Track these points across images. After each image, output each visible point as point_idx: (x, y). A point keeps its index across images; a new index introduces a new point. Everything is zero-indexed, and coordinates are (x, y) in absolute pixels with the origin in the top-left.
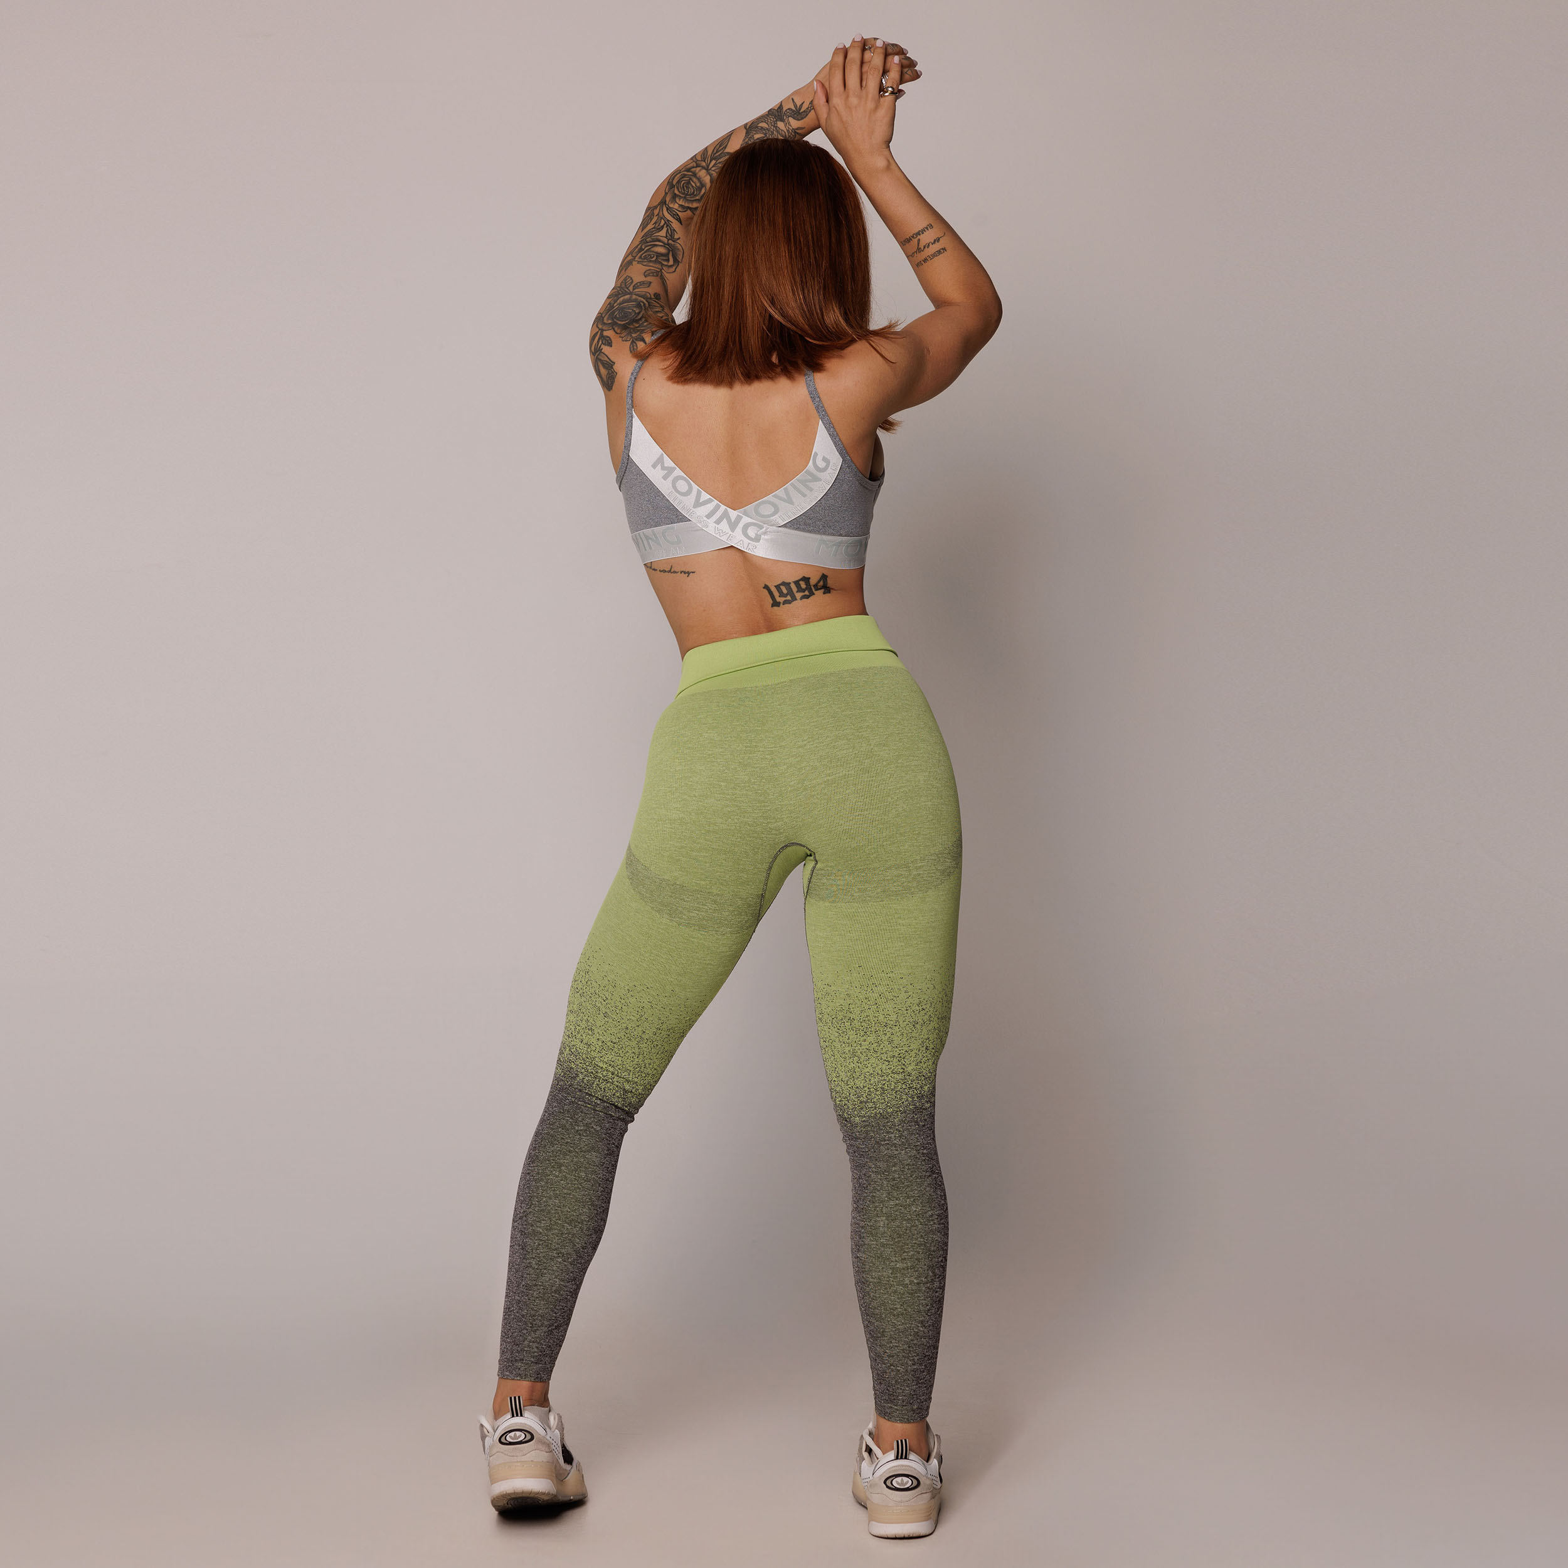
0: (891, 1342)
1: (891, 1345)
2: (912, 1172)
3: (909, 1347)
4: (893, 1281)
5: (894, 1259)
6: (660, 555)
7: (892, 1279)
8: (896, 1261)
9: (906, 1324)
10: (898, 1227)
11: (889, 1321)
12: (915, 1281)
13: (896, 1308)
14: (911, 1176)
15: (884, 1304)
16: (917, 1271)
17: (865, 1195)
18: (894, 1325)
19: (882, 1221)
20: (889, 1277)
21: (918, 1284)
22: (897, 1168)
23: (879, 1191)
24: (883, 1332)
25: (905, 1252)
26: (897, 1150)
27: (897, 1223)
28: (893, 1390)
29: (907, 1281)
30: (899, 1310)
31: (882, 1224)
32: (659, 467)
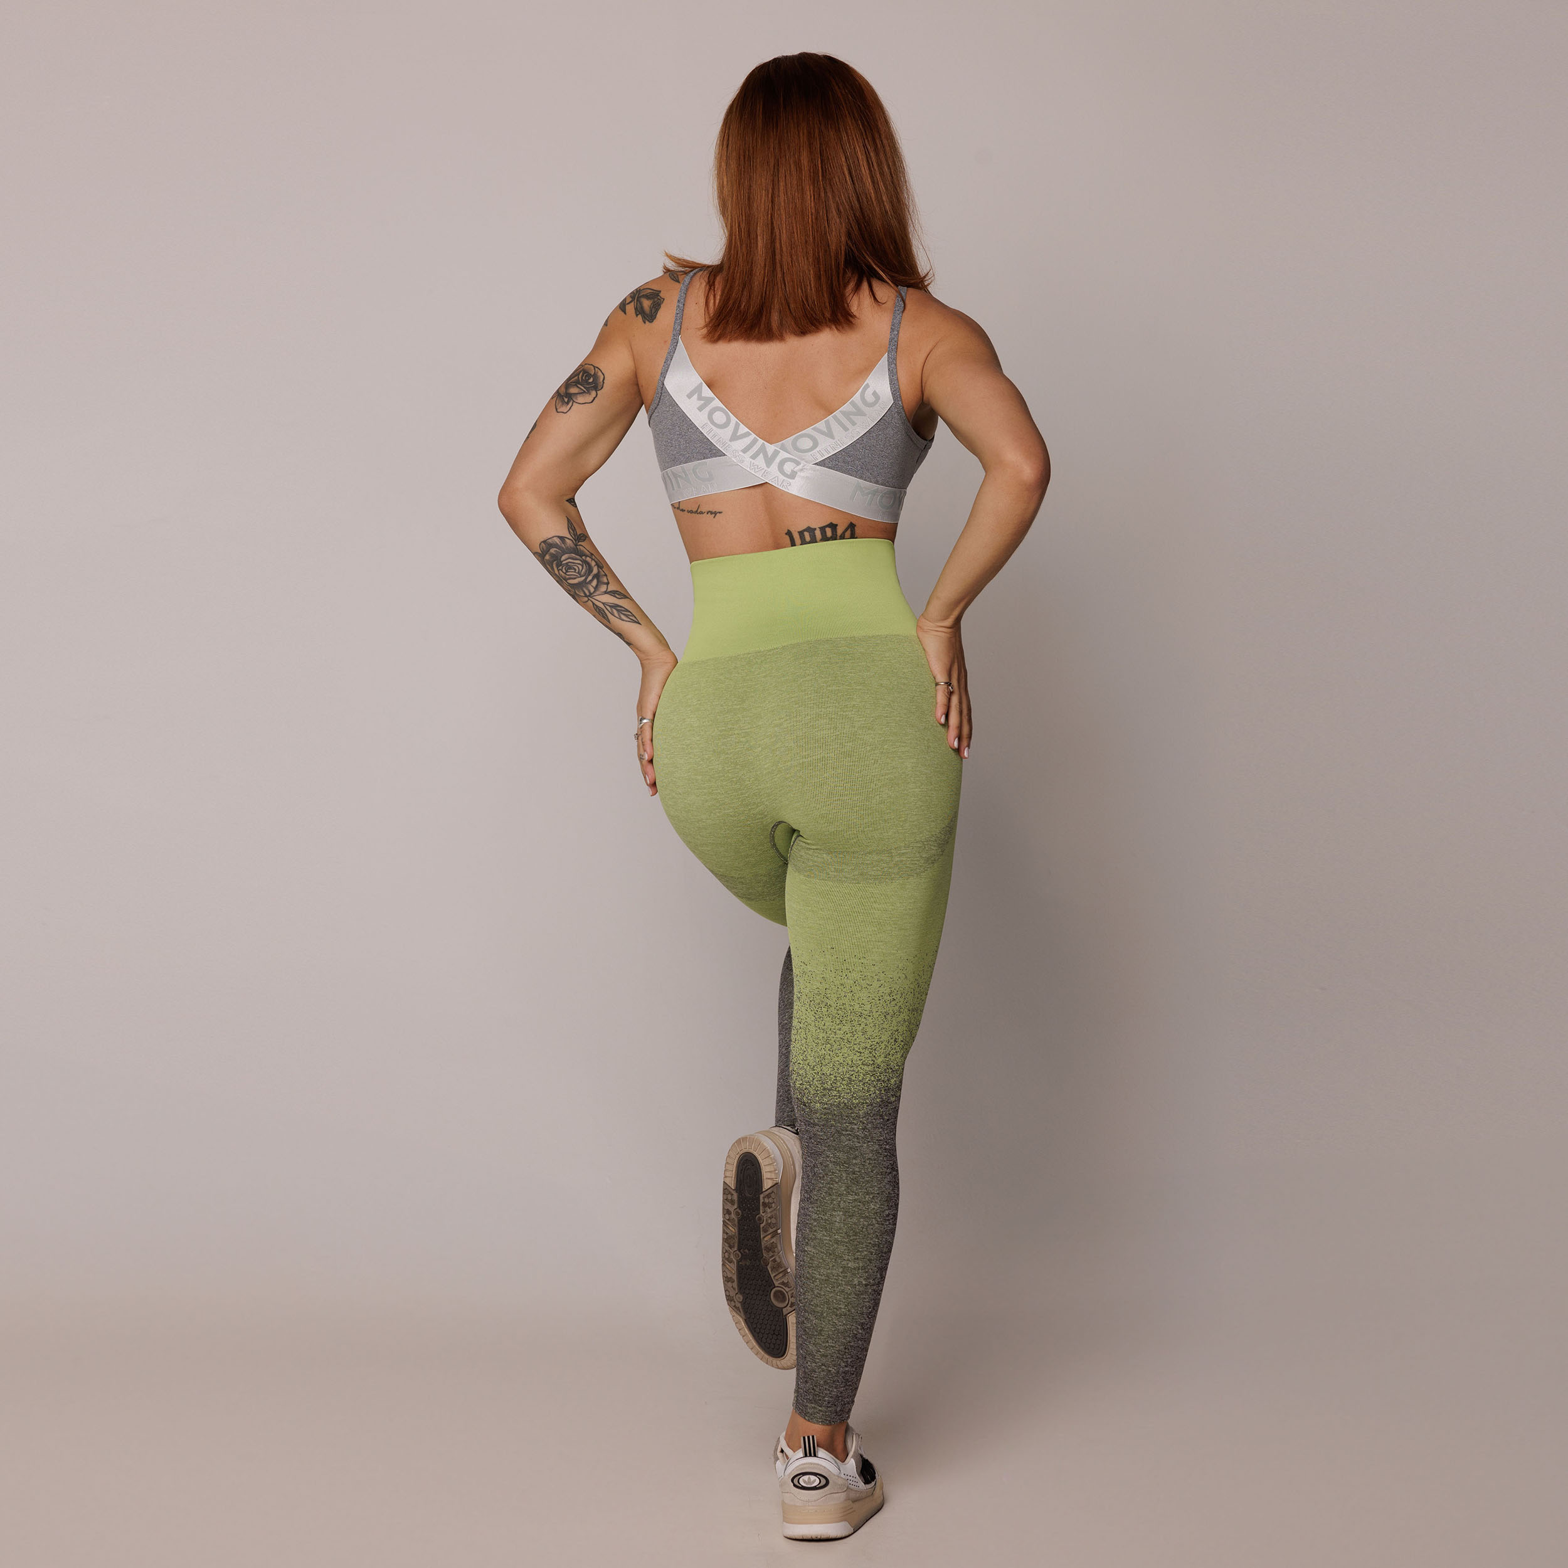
0: (827, 1342)
1: (827, 1344)
2: (873, 1167)
3: (845, 1348)
4: (842, 1280)
5: (846, 1257)
6: (687, 494)
7: (841, 1278)
8: (849, 1260)
9: (847, 1325)
10: (855, 1224)
11: (830, 1321)
12: (864, 1282)
13: (840, 1308)
14: (872, 1172)
15: (828, 1303)
16: (867, 1272)
17: (822, 1186)
18: (835, 1325)
19: (838, 1216)
20: (838, 1275)
21: (866, 1285)
22: (858, 1161)
23: (837, 1183)
24: (820, 1330)
25: (858, 1251)
26: (859, 1143)
27: (855, 1220)
28: (820, 1390)
29: (856, 1282)
30: (843, 1310)
31: (838, 1219)
32: (696, 396)
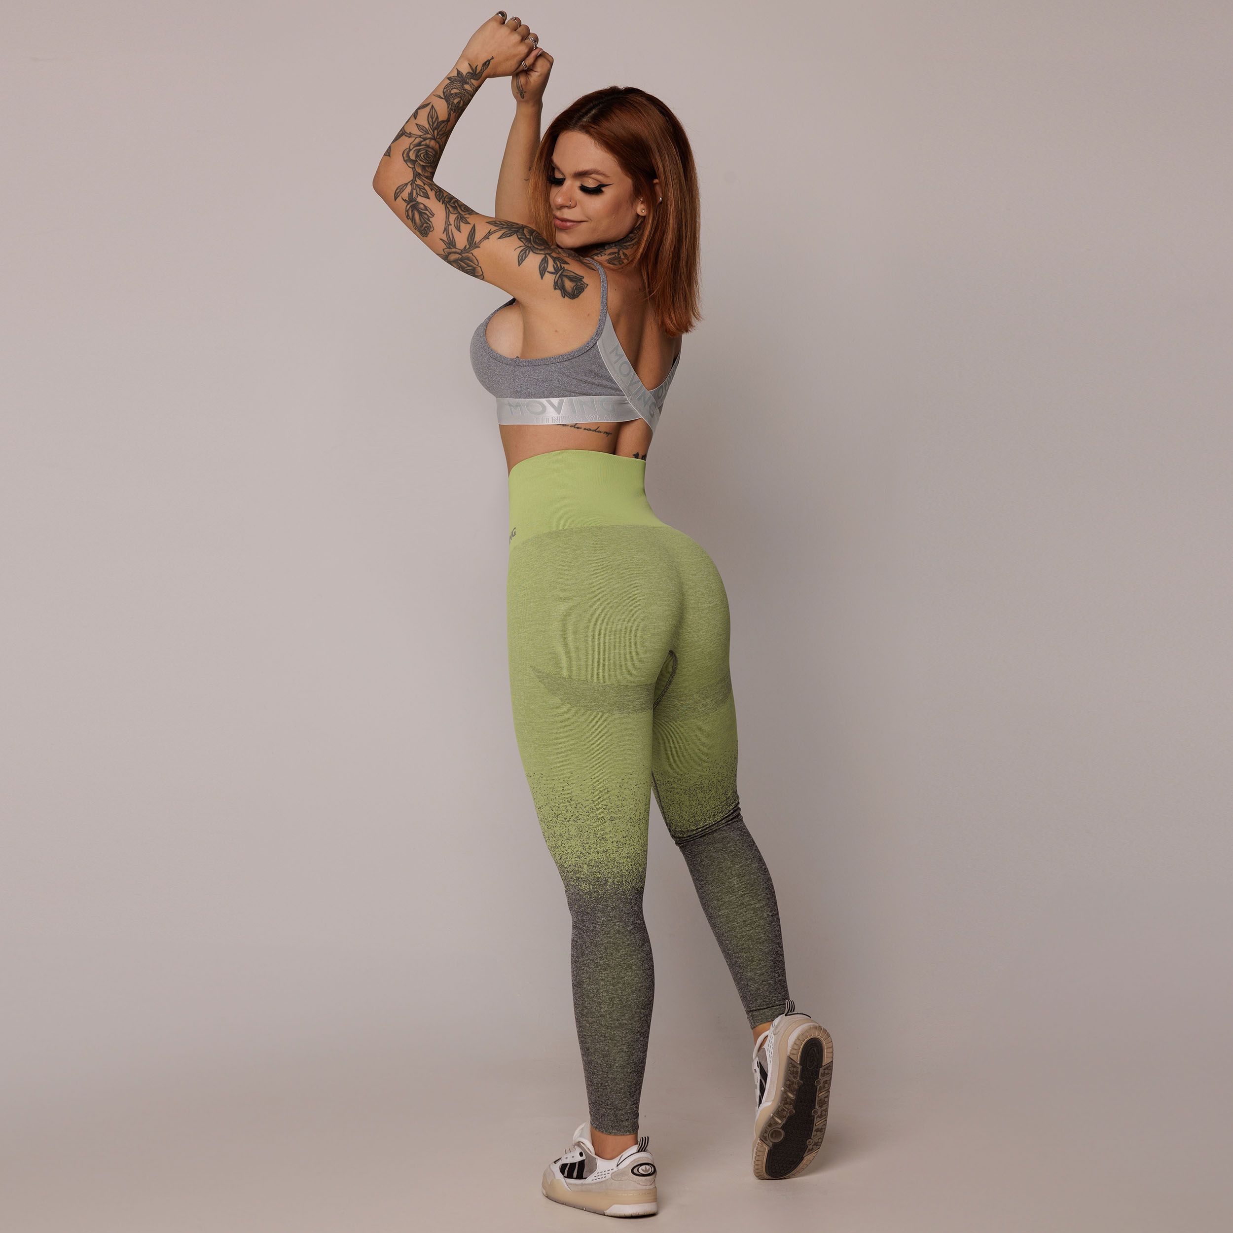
0: (760, 964)
1: (761, 966)
2: (743, 843)
3: (774, 963)
4: (755, 918)
5: (753, 903)
7: (754, 918)
8: (755, 903)
9: (769, 947)
10: (749, 880)
11: (756, 949)
12: (770, 914)
13: (761, 937)
14: (743, 846)
15: (751, 937)
16: (769, 907)
17: (713, 870)
18: (761, 950)
19: (735, 881)
20: (752, 916)
21: (772, 916)
22: (731, 844)
23: (723, 862)
24: (752, 959)
25: (759, 895)
26: (727, 833)
27: (747, 877)
29: (766, 916)
30: (764, 938)
31: (735, 882)
32: (614, 353)
